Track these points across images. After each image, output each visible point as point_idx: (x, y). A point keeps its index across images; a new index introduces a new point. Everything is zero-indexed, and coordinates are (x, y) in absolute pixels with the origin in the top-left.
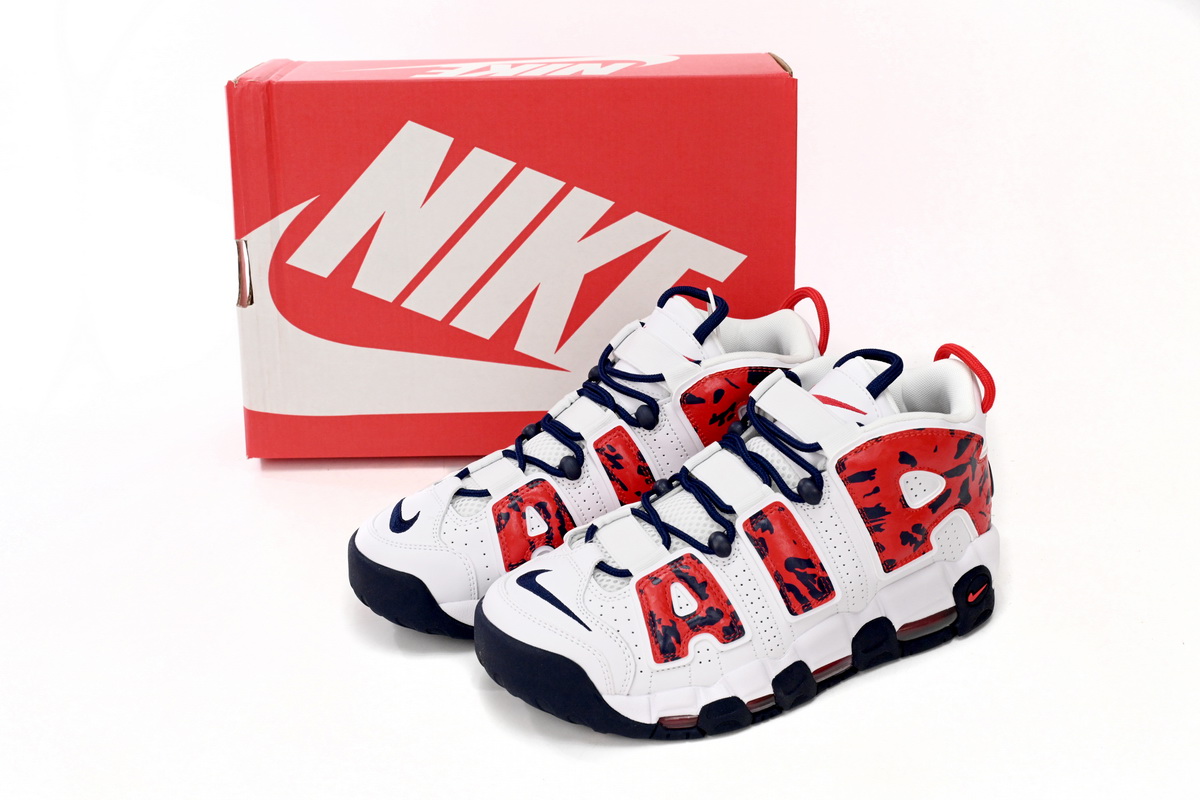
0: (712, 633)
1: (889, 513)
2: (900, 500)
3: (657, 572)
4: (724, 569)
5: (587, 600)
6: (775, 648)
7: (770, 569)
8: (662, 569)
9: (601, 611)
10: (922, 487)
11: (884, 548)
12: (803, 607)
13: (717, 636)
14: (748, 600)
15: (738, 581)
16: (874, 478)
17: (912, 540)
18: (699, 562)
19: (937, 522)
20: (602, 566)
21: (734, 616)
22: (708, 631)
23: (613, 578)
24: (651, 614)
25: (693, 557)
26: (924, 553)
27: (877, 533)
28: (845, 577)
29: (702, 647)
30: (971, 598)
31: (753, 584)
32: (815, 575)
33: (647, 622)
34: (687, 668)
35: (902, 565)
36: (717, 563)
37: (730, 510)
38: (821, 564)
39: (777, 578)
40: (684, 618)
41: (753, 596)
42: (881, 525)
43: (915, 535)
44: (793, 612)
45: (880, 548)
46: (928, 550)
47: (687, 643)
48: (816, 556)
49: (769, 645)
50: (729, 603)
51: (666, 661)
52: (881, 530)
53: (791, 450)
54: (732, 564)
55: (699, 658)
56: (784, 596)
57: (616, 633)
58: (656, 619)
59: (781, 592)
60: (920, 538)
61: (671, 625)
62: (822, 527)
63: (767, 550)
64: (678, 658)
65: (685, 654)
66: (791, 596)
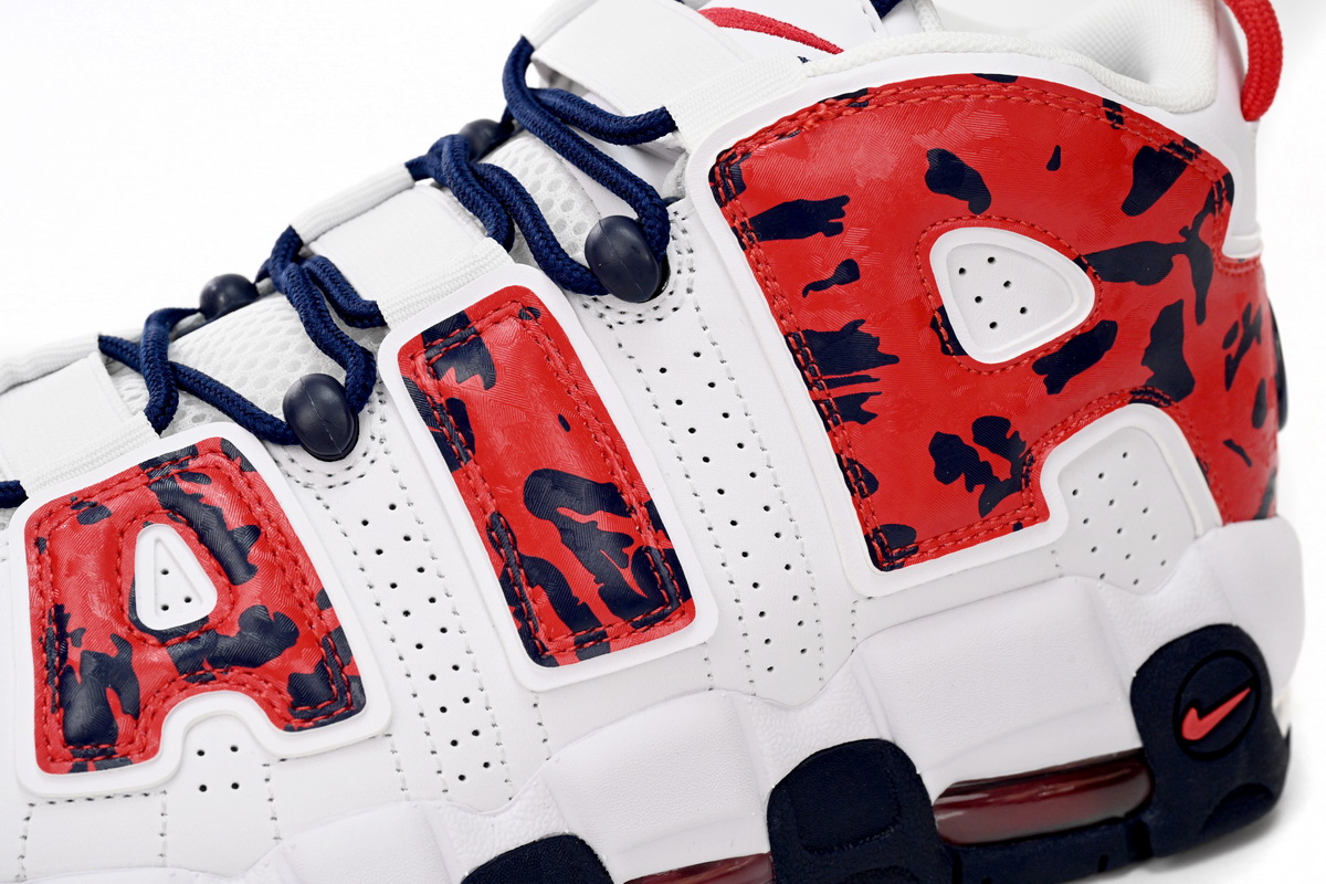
0: (253, 691)
1: (894, 360)
2: (934, 325)
3: (104, 487)
4: (328, 496)
6: (474, 771)
7: (476, 510)
8: (122, 479)
10: (1016, 297)
11: (873, 484)
12: (579, 644)
13: (268, 706)
14: (394, 602)
15: (366, 540)
16: (838, 229)
17: (979, 474)
18: (245, 466)
19: (1067, 429)
21: (335, 648)
22: (238, 686)
24: (59, 616)
25: (226, 449)
26: (1018, 527)
27: (853, 428)
28: (737, 565)
29: (214, 738)
30: (1195, 727)
31: (417, 553)
32: (626, 540)
33: (36, 638)
34: (155, 801)
35: (940, 552)
36: (304, 478)
37: (371, 316)
38: (650, 505)
39: (497, 535)
40: (163, 638)
41: (414, 591)
42: (864, 397)
43: (984, 454)
44: (538, 654)
45: (860, 480)
46: (1034, 520)
47: (157, 719)
48: (634, 477)
49: (453, 761)
50: (324, 601)
51: (80, 768)
52: (865, 418)
53: (591, 149)
54: (356, 484)
55: (198, 771)
56: (514, 598)
58: (70, 628)
59: (507, 582)
60: (1002, 469)
61: (113, 653)
62: (666, 389)
63: (470, 443)
64: (126, 760)
65: (148, 751)
66: (539, 601)
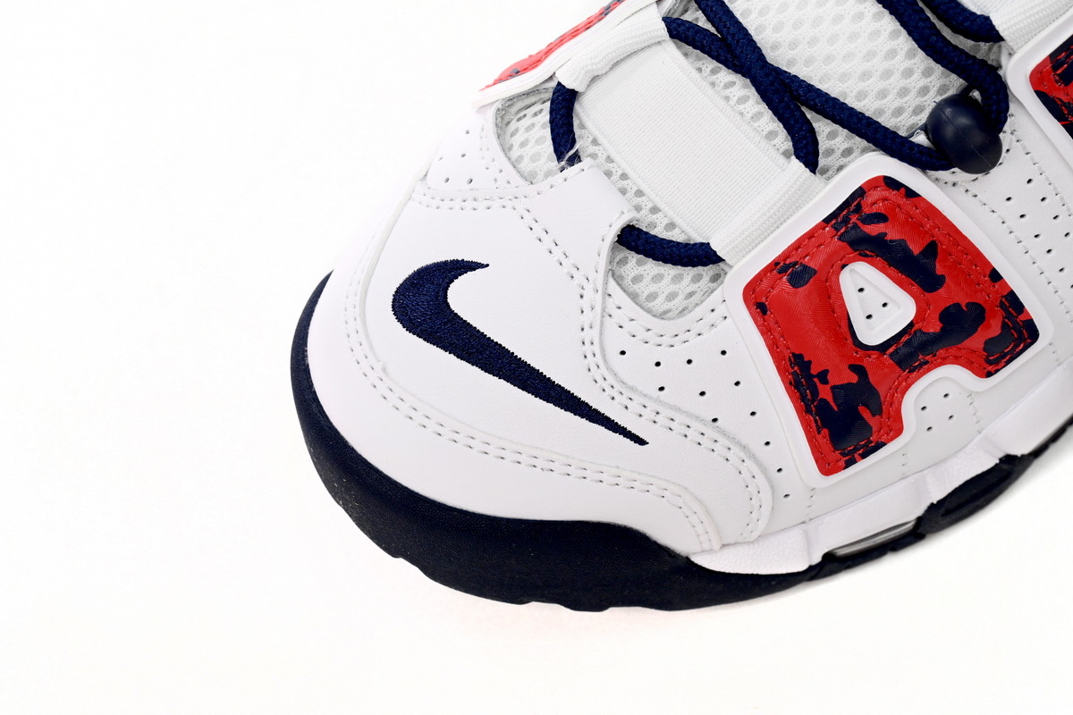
5: (614, 355)
9: (659, 377)
14: (1039, 249)
15: (1011, 210)
20: (633, 239)
23: (669, 271)
31: (1052, 206)
37: (984, 30)
57: (710, 432)
58: (814, 371)
